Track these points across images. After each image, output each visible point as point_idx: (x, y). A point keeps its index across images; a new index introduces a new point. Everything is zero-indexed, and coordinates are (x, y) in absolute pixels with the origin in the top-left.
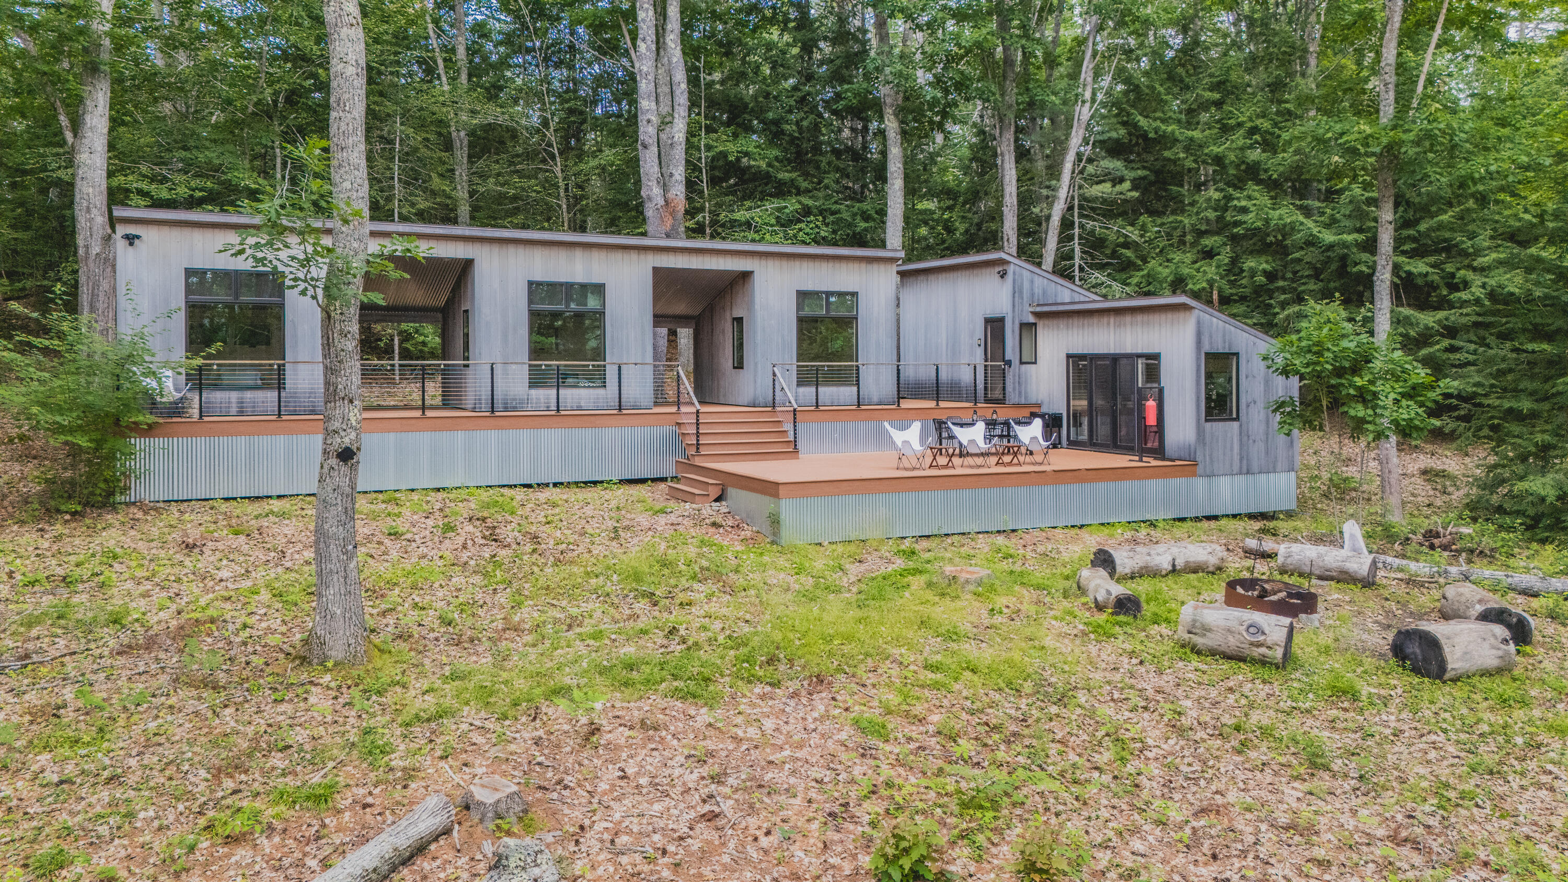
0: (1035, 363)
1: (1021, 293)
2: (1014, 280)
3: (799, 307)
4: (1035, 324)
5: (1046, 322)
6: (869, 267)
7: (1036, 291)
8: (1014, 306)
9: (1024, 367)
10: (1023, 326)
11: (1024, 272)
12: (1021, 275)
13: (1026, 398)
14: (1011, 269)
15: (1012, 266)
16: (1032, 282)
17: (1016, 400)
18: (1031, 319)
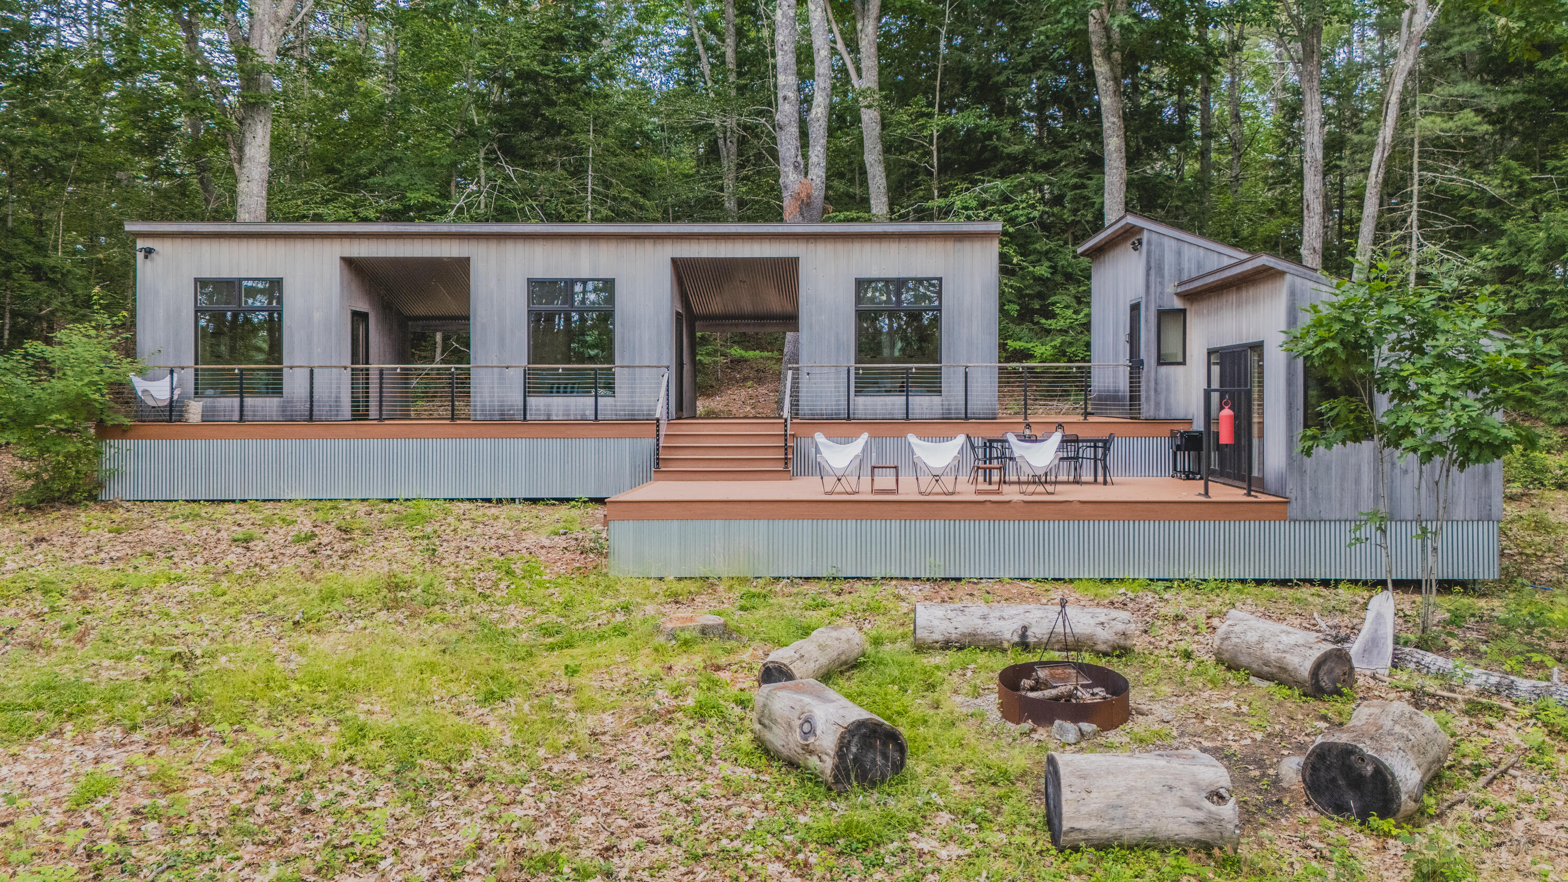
0: (1183, 363)
1: (1160, 269)
2: (1149, 253)
3: (859, 299)
4: (1183, 312)
5: (1204, 306)
6: (958, 245)
7: (1186, 265)
8: (1148, 287)
9: (1164, 369)
10: (1163, 314)
11: (1166, 240)
12: (1161, 245)
13: (1168, 410)
14: (1145, 236)
15: (1145, 234)
16: (1179, 253)
17: (1152, 414)
18: (1178, 304)
